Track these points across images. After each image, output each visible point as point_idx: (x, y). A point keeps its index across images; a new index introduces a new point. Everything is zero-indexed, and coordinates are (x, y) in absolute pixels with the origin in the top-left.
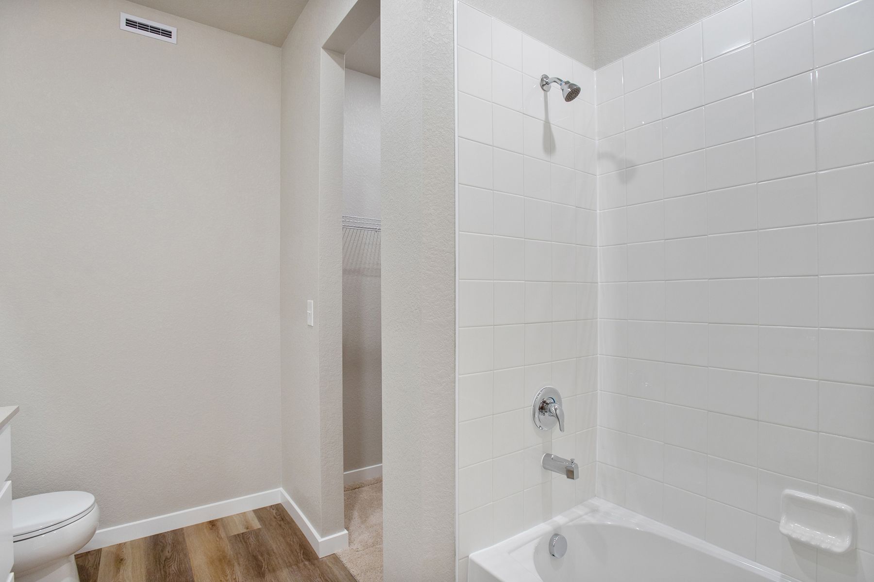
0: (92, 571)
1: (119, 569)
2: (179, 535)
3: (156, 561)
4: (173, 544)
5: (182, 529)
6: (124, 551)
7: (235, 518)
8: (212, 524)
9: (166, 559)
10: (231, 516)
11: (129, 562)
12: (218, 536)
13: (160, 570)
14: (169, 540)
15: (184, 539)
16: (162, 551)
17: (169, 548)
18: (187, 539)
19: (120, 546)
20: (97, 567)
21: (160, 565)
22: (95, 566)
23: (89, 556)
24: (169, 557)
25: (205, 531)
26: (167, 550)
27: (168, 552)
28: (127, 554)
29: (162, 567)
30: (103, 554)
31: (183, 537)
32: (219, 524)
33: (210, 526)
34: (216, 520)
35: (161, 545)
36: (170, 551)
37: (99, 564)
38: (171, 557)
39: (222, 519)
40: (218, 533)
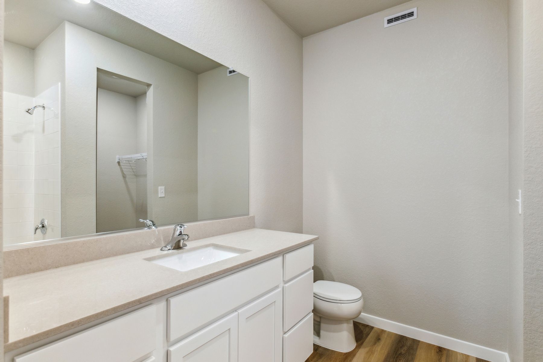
0: (364, 336)
1: (376, 343)
2: (415, 343)
3: (395, 352)
4: (409, 347)
5: (419, 341)
6: (383, 335)
7: (458, 355)
8: (440, 350)
9: (401, 354)
10: (456, 353)
11: (382, 342)
12: (439, 360)
13: (394, 358)
14: (408, 344)
15: (417, 349)
16: (401, 348)
17: (405, 348)
18: (418, 349)
19: (383, 331)
20: (368, 335)
21: (395, 355)
22: (366, 335)
23: (367, 328)
24: (402, 353)
25: (433, 351)
26: (404, 349)
27: (404, 350)
28: (384, 337)
29: (396, 357)
30: (373, 331)
31: (417, 347)
32: (445, 352)
33: (438, 350)
34: (444, 349)
35: (402, 344)
36: (405, 350)
37: (369, 334)
38: (404, 354)
39: (448, 350)
40: (441, 358)
